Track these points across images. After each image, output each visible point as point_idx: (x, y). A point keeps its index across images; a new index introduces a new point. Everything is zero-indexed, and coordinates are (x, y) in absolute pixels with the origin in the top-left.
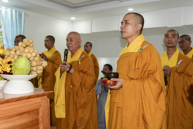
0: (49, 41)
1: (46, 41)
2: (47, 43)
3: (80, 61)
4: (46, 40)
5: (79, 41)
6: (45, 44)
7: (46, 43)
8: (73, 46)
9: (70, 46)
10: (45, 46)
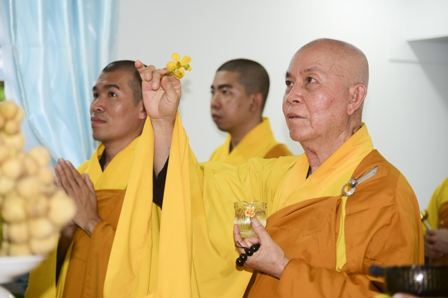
0: (237, 91)
1: (221, 87)
2: (224, 100)
3: (350, 198)
4: (222, 82)
5: (352, 90)
6: (214, 107)
7: (218, 100)
8: (316, 117)
9: (300, 113)
10: (214, 116)
